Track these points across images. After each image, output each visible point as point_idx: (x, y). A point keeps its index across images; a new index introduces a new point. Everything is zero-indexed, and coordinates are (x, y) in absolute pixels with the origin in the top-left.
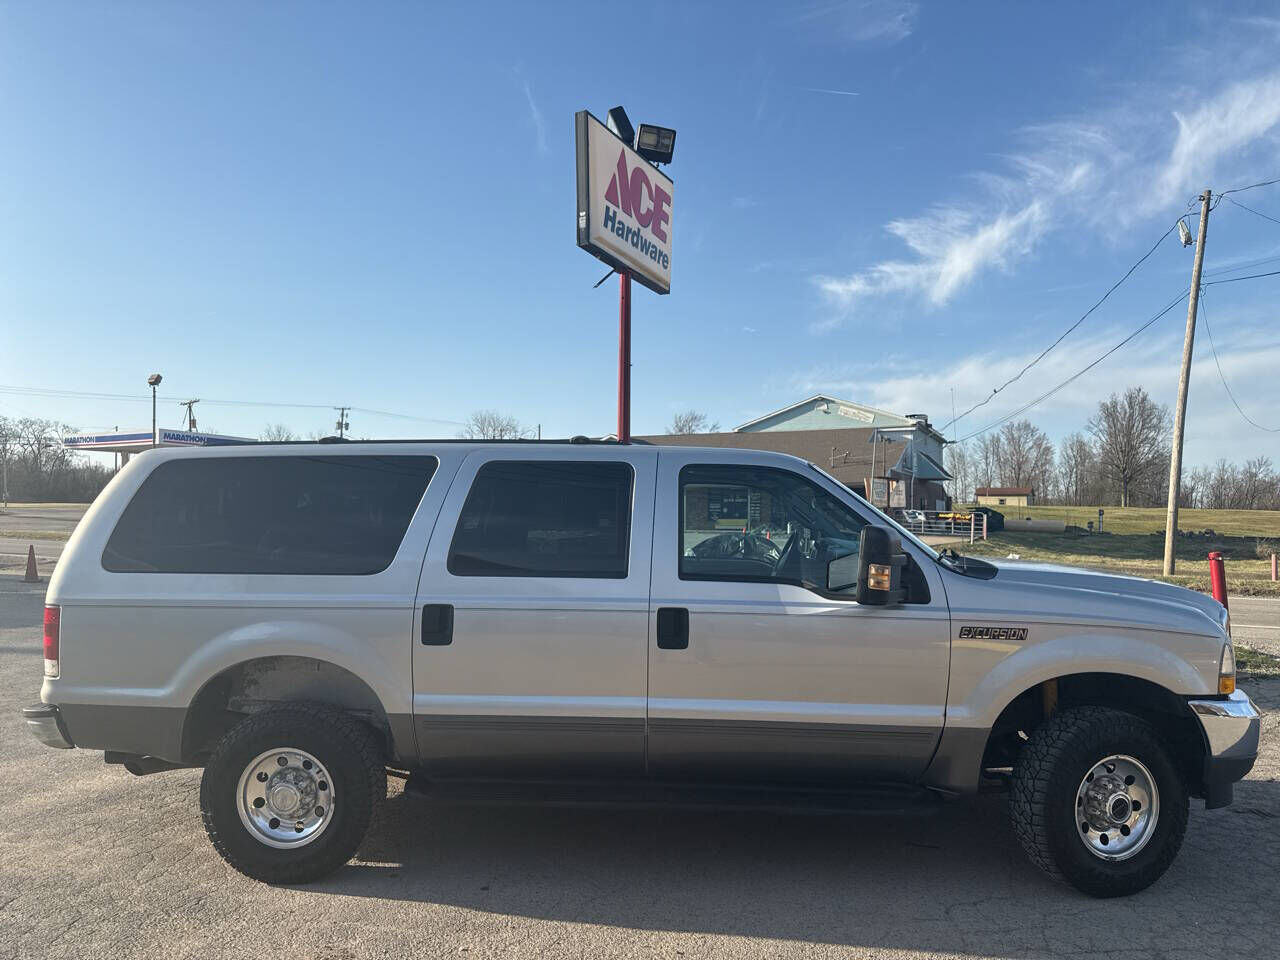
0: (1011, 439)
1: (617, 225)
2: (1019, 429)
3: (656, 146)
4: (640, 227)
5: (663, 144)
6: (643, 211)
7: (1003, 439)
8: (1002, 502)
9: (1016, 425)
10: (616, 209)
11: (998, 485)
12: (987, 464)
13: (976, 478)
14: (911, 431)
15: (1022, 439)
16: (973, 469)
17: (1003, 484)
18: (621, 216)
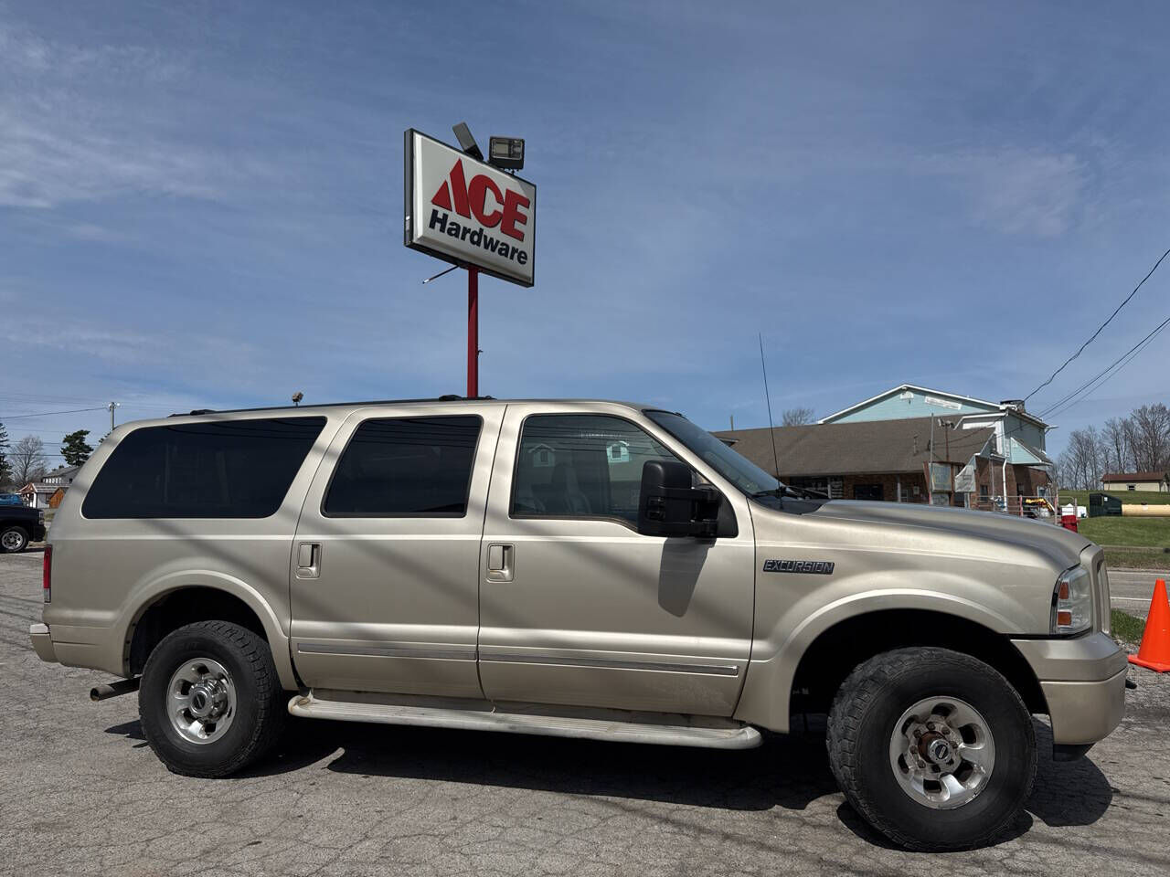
0: (1145, 423)
1: (448, 226)
2: (1152, 412)
3: (510, 155)
4: (483, 227)
5: (515, 153)
6: (488, 211)
7: (1136, 423)
8: (1131, 488)
9: (1149, 408)
10: (447, 212)
11: (1134, 471)
12: (1118, 450)
13: (1107, 465)
14: (1002, 417)
15: (1157, 422)
16: (1103, 455)
17: (1138, 470)
18: (454, 217)
